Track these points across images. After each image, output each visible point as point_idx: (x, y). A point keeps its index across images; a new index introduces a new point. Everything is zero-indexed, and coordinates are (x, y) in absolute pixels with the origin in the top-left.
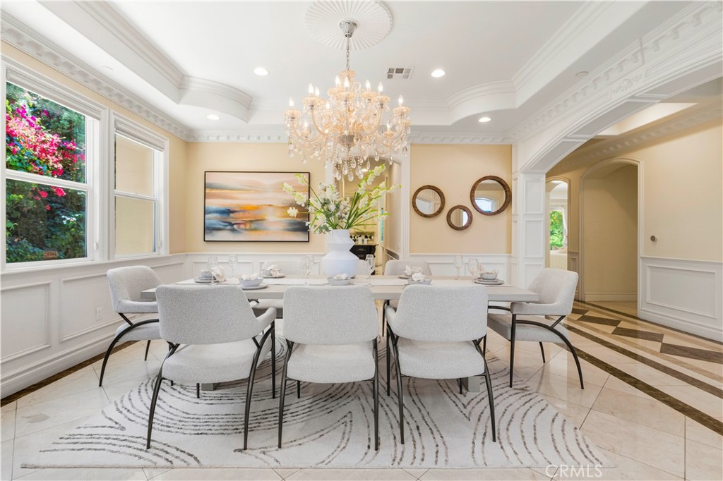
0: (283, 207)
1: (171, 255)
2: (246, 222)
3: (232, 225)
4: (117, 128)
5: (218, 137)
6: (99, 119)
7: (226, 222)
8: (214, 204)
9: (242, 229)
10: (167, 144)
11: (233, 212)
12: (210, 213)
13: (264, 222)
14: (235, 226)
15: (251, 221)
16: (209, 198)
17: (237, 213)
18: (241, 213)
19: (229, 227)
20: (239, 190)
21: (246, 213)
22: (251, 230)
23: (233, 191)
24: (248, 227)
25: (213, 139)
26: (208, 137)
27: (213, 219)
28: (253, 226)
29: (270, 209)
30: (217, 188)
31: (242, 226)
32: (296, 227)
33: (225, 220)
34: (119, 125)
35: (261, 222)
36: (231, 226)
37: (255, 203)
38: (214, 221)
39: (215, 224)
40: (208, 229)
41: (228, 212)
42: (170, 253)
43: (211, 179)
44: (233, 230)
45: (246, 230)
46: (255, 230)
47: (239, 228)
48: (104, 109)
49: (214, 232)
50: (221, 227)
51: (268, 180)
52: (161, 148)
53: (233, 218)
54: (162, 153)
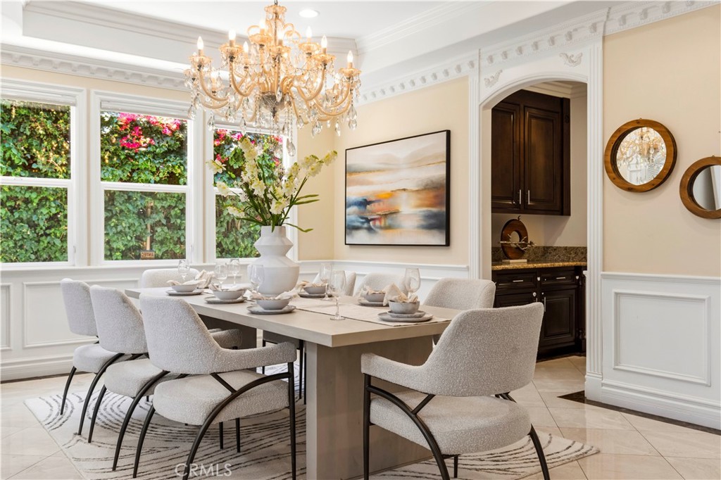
0: (417, 191)
1: (300, 262)
2: (380, 218)
3: (368, 221)
7: (362, 218)
8: (356, 193)
9: (377, 227)
11: (369, 203)
12: (350, 205)
13: (399, 215)
14: (371, 223)
15: (386, 215)
16: (349, 186)
17: (373, 205)
18: (376, 205)
19: (366, 225)
20: (375, 171)
21: (381, 203)
22: (386, 228)
23: (370, 174)
24: (383, 223)
27: (352, 214)
28: (388, 222)
29: (404, 195)
30: (355, 171)
31: (378, 223)
32: (432, 221)
33: (362, 215)
35: (395, 215)
36: (368, 225)
37: (389, 188)
38: (352, 217)
39: (354, 221)
40: (350, 228)
41: (364, 203)
42: (299, 259)
43: (352, 159)
44: (370, 229)
45: (381, 228)
46: (389, 227)
47: (375, 225)
49: (354, 233)
50: (359, 224)
51: (402, 152)
53: (369, 212)
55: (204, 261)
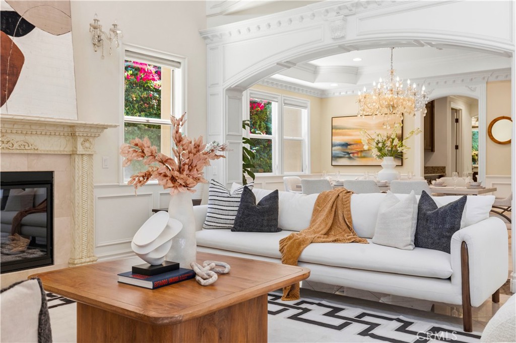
2: (357, 152)
3: (349, 154)
4: (285, 104)
5: (340, 93)
6: (277, 102)
8: (338, 139)
9: (355, 157)
10: (309, 104)
11: (350, 145)
12: (335, 146)
13: (370, 151)
14: (351, 155)
15: (361, 151)
16: (335, 136)
17: (352, 146)
18: (355, 146)
19: (347, 156)
20: (353, 129)
21: (357, 146)
22: (362, 157)
23: (350, 130)
24: (359, 155)
25: (337, 94)
26: (334, 94)
27: (337, 150)
28: (363, 154)
30: (339, 129)
31: (356, 155)
33: (344, 151)
34: (286, 102)
35: (367, 152)
36: (349, 156)
38: (337, 152)
39: (338, 154)
40: (334, 157)
41: (346, 145)
42: (311, 173)
43: (336, 122)
44: (350, 158)
45: (358, 157)
46: (364, 157)
47: (353, 156)
48: (279, 95)
49: (338, 159)
50: (342, 155)
51: (372, 121)
52: (305, 107)
53: (349, 149)
54: (306, 110)
55: (282, 174)
